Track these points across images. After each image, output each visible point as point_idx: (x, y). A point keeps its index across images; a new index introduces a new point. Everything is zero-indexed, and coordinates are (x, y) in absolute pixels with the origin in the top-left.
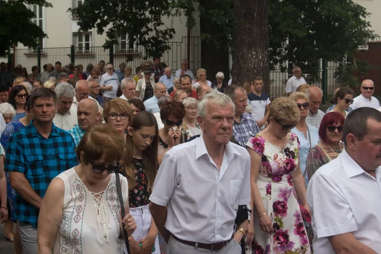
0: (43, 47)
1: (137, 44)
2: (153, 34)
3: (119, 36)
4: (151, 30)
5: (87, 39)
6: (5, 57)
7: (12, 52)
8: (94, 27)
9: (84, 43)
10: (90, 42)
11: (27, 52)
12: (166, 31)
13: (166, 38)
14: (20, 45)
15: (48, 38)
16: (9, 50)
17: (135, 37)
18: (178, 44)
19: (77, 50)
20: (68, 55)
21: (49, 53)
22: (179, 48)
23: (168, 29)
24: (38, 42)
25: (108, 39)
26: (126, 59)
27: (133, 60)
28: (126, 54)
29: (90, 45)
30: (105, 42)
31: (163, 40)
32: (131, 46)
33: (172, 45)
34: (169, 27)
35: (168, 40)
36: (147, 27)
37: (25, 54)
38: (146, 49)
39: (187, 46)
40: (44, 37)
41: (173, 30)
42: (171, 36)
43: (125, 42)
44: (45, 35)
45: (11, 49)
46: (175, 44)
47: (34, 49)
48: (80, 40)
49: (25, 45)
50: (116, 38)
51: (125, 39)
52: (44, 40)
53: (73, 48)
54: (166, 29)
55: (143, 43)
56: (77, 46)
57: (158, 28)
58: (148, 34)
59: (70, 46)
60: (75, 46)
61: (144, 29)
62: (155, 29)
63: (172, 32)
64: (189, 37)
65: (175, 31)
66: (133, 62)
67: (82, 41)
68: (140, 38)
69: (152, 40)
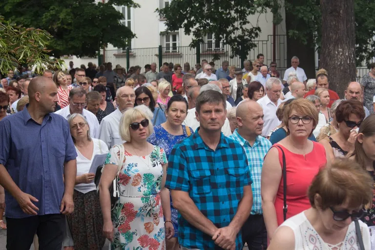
0: (132, 48)
1: (224, 44)
2: (239, 33)
3: (205, 35)
4: (237, 29)
5: (174, 39)
6: (96, 58)
7: (102, 53)
8: (181, 27)
9: (171, 43)
10: (177, 42)
11: (116, 52)
12: (252, 30)
13: (253, 36)
14: (110, 46)
15: (137, 38)
16: (99, 51)
17: (221, 36)
18: (264, 42)
19: (164, 50)
20: (156, 55)
21: (137, 53)
22: (265, 46)
23: (254, 28)
24: (127, 43)
25: (194, 38)
26: (213, 58)
27: (219, 59)
28: (213, 52)
29: (177, 45)
30: (192, 41)
31: (249, 38)
32: (217, 45)
33: (258, 44)
34: (255, 26)
35: (254, 38)
36: (233, 26)
37: (114, 55)
38: (232, 48)
39: (272, 45)
40: (133, 37)
41: (259, 29)
42: (257, 35)
43: (212, 41)
44: (134, 36)
45: (101, 50)
46: (260, 43)
47: (123, 49)
48: (168, 40)
49: (115, 46)
50: (202, 37)
51: (211, 38)
52: (133, 40)
53: (160, 48)
54: (252, 28)
55: (230, 42)
56: (165, 46)
57: (244, 27)
58: (234, 33)
59: (158, 47)
60: (162, 46)
61: (230, 28)
62: (241, 27)
63: (257, 31)
64: (274, 35)
65: (261, 29)
66: (219, 61)
67: (169, 41)
68: (226, 37)
69: (238, 39)
